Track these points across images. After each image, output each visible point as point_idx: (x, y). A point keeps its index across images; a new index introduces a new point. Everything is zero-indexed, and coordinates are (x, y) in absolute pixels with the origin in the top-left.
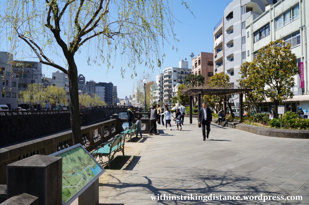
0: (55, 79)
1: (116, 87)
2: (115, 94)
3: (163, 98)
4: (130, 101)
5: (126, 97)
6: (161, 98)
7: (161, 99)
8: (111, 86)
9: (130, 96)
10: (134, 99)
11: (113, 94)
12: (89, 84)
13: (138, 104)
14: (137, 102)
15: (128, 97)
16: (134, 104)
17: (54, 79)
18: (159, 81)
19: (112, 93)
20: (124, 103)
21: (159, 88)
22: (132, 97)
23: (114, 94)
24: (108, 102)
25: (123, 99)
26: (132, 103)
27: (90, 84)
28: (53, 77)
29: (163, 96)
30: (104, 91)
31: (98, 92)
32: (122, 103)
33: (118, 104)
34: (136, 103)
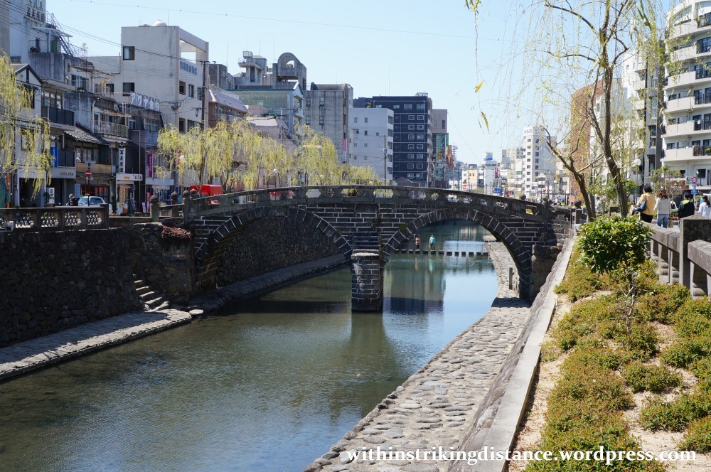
0: (132, 57)
1: (444, 113)
2: (439, 145)
3: (662, 154)
4: (503, 173)
5: (489, 158)
6: (652, 158)
7: (647, 161)
8: (423, 107)
9: (504, 153)
10: (518, 166)
11: (429, 141)
12: (319, 93)
13: (536, 184)
14: (530, 176)
15: (497, 158)
16: (517, 186)
17: (127, 56)
18: (644, 74)
19: (426, 136)
20: (480, 183)
21: (640, 105)
22: (512, 155)
23: (434, 141)
24: (409, 176)
25: (474, 166)
26: (510, 181)
27: (325, 97)
28: (124, 48)
29: (659, 146)
30: (391, 127)
31: (366, 133)
32: (468, 181)
33: (452, 184)
34: (527, 183)
